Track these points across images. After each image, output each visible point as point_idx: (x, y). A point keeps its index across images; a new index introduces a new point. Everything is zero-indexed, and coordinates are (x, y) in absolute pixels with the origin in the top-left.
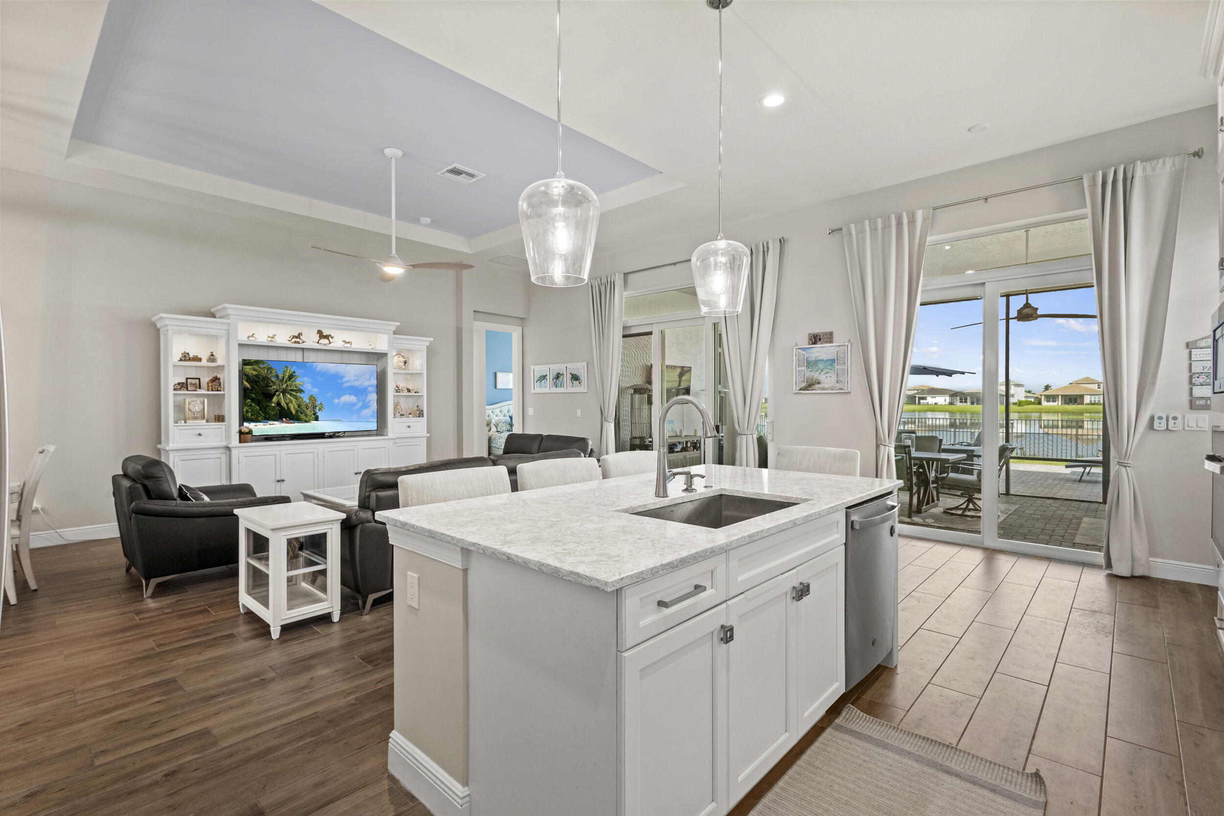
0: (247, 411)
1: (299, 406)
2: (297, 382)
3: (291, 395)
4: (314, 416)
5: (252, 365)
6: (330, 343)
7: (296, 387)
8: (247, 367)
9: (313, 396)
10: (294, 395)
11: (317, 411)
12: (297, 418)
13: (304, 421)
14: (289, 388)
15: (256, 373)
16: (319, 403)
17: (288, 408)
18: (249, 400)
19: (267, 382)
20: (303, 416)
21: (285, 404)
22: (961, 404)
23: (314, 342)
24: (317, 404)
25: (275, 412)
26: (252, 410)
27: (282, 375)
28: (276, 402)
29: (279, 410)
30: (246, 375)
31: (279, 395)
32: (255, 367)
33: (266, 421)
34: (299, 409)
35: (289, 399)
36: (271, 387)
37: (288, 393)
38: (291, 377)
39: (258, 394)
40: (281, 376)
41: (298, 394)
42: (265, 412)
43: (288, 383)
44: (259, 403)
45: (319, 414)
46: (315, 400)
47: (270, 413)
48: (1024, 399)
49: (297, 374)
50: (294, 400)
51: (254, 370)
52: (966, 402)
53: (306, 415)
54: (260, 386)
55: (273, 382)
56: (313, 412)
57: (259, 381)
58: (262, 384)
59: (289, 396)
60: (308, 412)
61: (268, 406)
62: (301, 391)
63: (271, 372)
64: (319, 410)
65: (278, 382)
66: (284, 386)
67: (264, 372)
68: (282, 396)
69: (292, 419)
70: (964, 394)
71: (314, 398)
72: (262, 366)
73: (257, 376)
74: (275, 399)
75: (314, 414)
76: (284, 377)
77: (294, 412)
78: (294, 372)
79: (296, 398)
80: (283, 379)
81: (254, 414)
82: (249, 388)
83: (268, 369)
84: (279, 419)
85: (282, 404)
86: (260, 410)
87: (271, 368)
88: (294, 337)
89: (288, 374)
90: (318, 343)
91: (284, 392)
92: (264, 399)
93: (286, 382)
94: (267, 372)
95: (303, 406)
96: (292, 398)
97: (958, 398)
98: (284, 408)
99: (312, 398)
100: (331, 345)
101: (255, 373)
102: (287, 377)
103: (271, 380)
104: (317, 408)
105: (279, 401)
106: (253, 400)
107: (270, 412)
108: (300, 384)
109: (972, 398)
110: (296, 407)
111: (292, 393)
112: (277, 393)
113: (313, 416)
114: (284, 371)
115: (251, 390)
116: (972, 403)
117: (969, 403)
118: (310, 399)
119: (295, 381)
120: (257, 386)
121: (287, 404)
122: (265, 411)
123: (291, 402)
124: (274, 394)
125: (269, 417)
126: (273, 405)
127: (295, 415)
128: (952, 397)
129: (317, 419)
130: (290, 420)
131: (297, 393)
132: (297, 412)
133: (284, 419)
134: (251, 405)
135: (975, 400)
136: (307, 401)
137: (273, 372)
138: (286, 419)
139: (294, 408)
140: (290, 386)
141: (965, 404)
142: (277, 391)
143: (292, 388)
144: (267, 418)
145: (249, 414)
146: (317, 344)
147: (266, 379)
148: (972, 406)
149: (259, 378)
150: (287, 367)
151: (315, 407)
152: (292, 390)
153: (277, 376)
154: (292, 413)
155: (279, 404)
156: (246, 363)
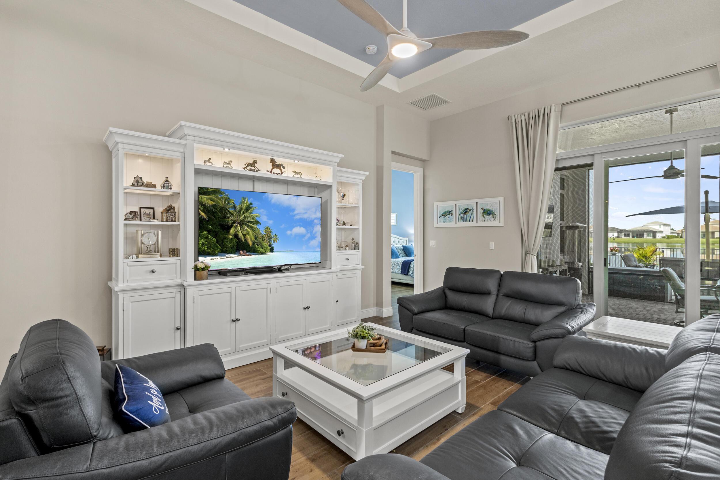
0: (203, 244)
1: (256, 238)
2: (254, 214)
3: (248, 226)
4: (270, 248)
5: (209, 195)
6: (282, 173)
7: (253, 219)
8: (204, 196)
9: (269, 227)
10: (251, 227)
11: (273, 242)
12: (253, 250)
13: (261, 253)
14: (247, 220)
15: (214, 203)
16: (274, 235)
17: (245, 240)
18: (205, 232)
19: (224, 213)
20: (259, 248)
21: (242, 236)
22: (625, 237)
23: (267, 171)
24: (272, 235)
25: (232, 244)
26: (208, 243)
27: (240, 206)
28: (233, 234)
29: (237, 242)
30: (203, 205)
31: (237, 226)
32: (213, 197)
33: (223, 254)
34: (256, 241)
35: (246, 230)
36: (228, 218)
37: (245, 224)
38: (248, 208)
39: (215, 225)
40: (238, 207)
41: (255, 226)
42: (222, 245)
43: (246, 214)
44: (215, 235)
45: (274, 245)
46: (271, 232)
47: (227, 246)
48: (670, 234)
49: (254, 205)
50: (251, 232)
51: (212, 200)
52: (629, 236)
53: (262, 247)
54: (217, 217)
55: (230, 213)
56: (268, 244)
57: (216, 212)
58: (220, 215)
59: (246, 228)
60: (264, 244)
61: (225, 238)
62: (257, 223)
63: (229, 203)
64: (274, 242)
65: (235, 213)
66: (242, 217)
67: (222, 203)
68: (239, 227)
69: (249, 251)
70: (627, 231)
71: (269, 229)
72: (219, 197)
73: (214, 206)
74: (232, 231)
75: (270, 246)
76: (241, 208)
77: (251, 244)
78: (251, 204)
79: (253, 229)
80: (241, 210)
81: (211, 247)
82: (206, 219)
83: (226, 199)
84: (236, 251)
85: (240, 236)
86: (217, 242)
87: (229, 199)
88: (249, 165)
89: (245, 205)
90: (271, 172)
91: (242, 223)
92: (221, 230)
93: (244, 213)
94: (225, 203)
95: (259, 238)
96: (249, 230)
97: (623, 233)
98: (242, 240)
99: (268, 230)
100: (283, 175)
101: (212, 203)
102: (244, 208)
103: (228, 211)
104: (272, 240)
105: (236, 233)
106: (209, 232)
107: (228, 244)
108: (256, 216)
109: (633, 233)
110: (253, 239)
111: (250, 224)
112: (235, 225)
113: (268, 247)
114: (242, 203)
115: (208, 221)
116: (633, 237)
117: (631, 237)
118: (266, 230)
119: (251, 213)
120: (214, 217)
121: (244, 236)
122: (222, 243)
123: (248, 234)
124: (232, 226)
125: (226, 250)
126: (231, 237)
127: (252, 247)
128: (619, 232)
129: (272, 250)
130: (247, 252)
131: (253, 224)
132: (254, 244)
133: (241, 251)
134: (207, 238)
135: (635, 235)
136: (263, 233)
137: (231, 203)
138: (243, 251)
139: (251, 240)
140: (248, 218)
141: (628, 237)
142: (234, 223)
143: (249, 219)
144: (225, 251)
145: (206, 248)
146: (269, 173)
147: (223, 210)
148: (634, 239)
149: (216, 209)
150: (244, 198)
151: (270, 238)
152: (249, 222)
153: (235, 207)
154: (249, 245)
155: (236, 236)
156: (202, 191)
